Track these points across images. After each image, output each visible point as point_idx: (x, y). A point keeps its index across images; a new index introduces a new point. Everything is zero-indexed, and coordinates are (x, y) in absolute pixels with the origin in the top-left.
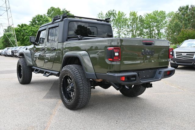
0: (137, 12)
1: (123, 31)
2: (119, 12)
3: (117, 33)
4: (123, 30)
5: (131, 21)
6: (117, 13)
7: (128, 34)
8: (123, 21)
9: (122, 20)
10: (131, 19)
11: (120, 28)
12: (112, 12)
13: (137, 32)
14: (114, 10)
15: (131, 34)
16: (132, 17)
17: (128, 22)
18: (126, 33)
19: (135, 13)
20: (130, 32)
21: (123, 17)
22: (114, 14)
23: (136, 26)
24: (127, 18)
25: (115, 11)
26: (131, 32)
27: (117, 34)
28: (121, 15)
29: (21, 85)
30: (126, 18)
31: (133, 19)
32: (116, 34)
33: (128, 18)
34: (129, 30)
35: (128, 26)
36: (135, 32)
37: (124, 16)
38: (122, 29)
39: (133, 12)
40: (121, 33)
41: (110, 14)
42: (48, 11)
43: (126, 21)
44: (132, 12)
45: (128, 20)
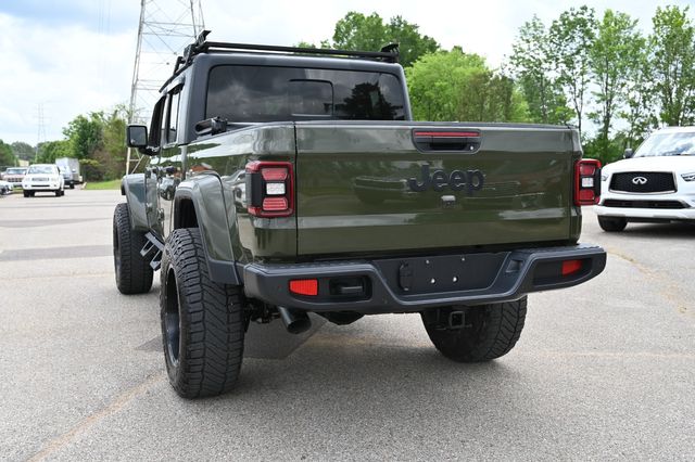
0: (687, 9)
1: (624, 90)
2: (609, 14)
3: (599, 98)
4: (623, 85)
5: (658, 48)
6: (599, 17)
7: (647, 103)
8: (626, 52)
9: (622, 45)
10: (660, 40)
11: (614, 77)
12: (579, 16)
13: (687, 94)
14: (585, 8)
15: (660, 103)
16: (666, 31)
17: (648, 53)
18: (638, 96)
19: (678, 15)
20: (654, 91)
21: (624, 34)
22: (585, 25)
23: (680, 66)
24: (639, 38)
25: (589, 12)
26: (661, 93)
27: (598, 102)
28: (616, 23)
29: (123, 297)
30: (636, 37)
31: (669, 41)
32: (593, 103)
33: (646, 37)
34: (648, 85)
35: (646, 71)
36: (679, 93)
37: (631, 28)
38: (622, 81)
39: (671, 9)
40: (616, 97)
41: (570, 23)
42: (338, 29)
43: (637, 48)
44: (664, 9)
45: (647, 44)
